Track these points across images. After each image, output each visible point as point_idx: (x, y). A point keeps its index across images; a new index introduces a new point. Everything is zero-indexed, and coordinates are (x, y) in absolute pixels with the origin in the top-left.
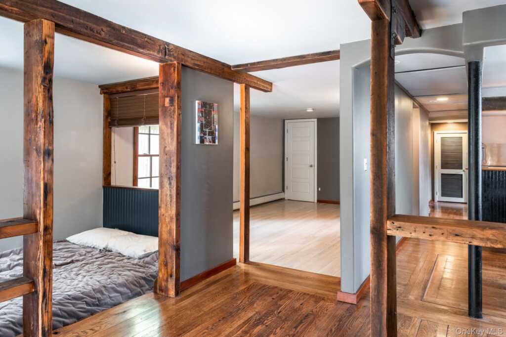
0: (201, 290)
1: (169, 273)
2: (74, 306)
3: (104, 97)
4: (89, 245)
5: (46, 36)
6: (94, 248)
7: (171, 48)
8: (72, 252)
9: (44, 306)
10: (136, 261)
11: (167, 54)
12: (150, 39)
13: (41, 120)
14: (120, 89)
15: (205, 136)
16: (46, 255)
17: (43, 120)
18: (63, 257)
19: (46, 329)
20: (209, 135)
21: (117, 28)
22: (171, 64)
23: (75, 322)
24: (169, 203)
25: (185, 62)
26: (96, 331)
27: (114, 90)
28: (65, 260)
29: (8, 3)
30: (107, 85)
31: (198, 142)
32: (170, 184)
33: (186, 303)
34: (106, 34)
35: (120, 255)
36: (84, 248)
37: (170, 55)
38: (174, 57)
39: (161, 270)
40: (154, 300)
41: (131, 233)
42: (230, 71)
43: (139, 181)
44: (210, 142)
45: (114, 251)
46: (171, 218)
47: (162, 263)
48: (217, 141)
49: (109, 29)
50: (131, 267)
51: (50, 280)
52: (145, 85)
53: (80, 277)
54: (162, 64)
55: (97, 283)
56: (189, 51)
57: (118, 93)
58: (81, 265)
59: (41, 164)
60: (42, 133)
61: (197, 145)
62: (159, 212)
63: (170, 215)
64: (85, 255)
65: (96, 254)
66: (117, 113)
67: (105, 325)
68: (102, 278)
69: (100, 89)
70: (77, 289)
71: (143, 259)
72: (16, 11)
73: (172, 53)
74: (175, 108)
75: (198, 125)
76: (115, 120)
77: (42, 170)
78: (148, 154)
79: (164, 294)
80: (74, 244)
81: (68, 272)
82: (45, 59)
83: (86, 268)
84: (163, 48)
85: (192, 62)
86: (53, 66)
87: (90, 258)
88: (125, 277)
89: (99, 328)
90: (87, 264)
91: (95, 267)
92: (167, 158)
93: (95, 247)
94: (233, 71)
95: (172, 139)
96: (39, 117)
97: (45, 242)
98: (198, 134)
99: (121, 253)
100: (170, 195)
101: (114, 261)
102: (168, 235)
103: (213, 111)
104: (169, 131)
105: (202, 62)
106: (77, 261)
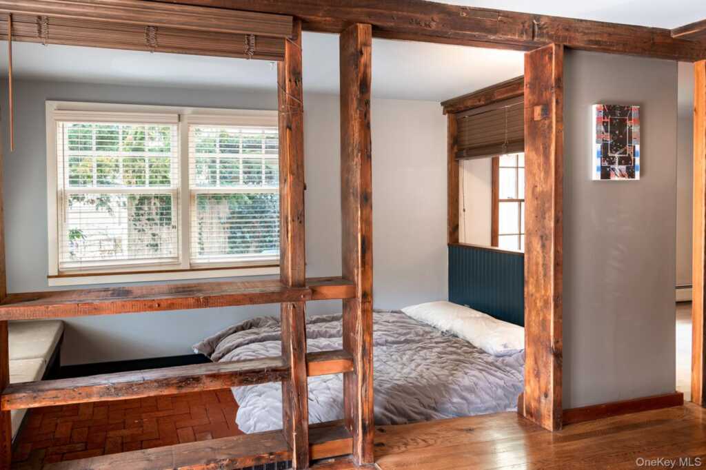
0: (603, 433)
1: (543, 390)
2: (405, 402)
3: (449, 117)
4: (429, 323)
5: (361, 45)
6: (434, 327)
7: (543, 23)
8: (407, 328)
9: (364, 392)
10: (491, 359)
11: (536, 33)
12: (507, 17)
13: (357, 156)
14: (469, 103)
15: (612, 166)
16: (365, 328)
17: (360, 154)
18: (397, 333)
19: (367, 422)
20: (620, 163)
21: (455, 11)
22: (544, 51)
23: (405, 423)
24: (541, 277)
25: (570, 41)
26: (429, 445)
27: (461, 106)
28: (397, 338)
29: (320, 15)
30: (452, 100)
31: (596, 175)
32: (543, 246)
33: (572, 447)
34: (438, 23)
35: (470, 345)
36: (423, 325)
37: (541, 35)
38: (550, 37)
39: (529, 381)
40: (516, 425)
41: (486, 315)
42: (669, 41)
43: (500, 238)
44: (623, 176)
45: (461, 337)
46: (546, 302)
47: (531, 371)
48: (637, 174)
49: (441, 16)
50: (483, 366)
51: (370, 361)
52: (507, 92)
53: (413, 365)
54: (529, 53)
55: (435, 378)
56: (578, 20)
57: (467, 109)
58: (417, 348)
59: (357, 211)
60: (359, 172)
61: (595, 181)
62: (526, 289)
63: (543, 296)
64: (423, 335)
65: (437, 337)
66: (468, 140)
67: (441, 440)
68: (442, 373)
69: (443, 107)
70: (408, 379)
71: (501, 358)
72: (329, 21)
73: (545, 31)
74: (551, 122)
75: (596, 147)
76: (464, 149)
77: (359, 219)
78: (514, 198)
79: (534, 420)
80: (410, 318)
81: (399, 354)
82: (360, 75)
83: (422, 353)
84: (529, 26)
85: (586, 38)
86: (370, 82)
87: (429, 341)
88: (474, 379)
89: (433, 441)
90: (424, 348)
91: (433, 354)
92: (538, 204)
93: (437, 327)
94: (674, 39)
95: (547, 172)
96: (355, 152)
97: (364, 311)
98: (596, 162)
99: (471, 341)
100: (543, 264)
101: (459, 351)
102: (541, 328)
103: (630, 119)
104: (542, 160)
105: (605, 35)
106: (413, 341)
